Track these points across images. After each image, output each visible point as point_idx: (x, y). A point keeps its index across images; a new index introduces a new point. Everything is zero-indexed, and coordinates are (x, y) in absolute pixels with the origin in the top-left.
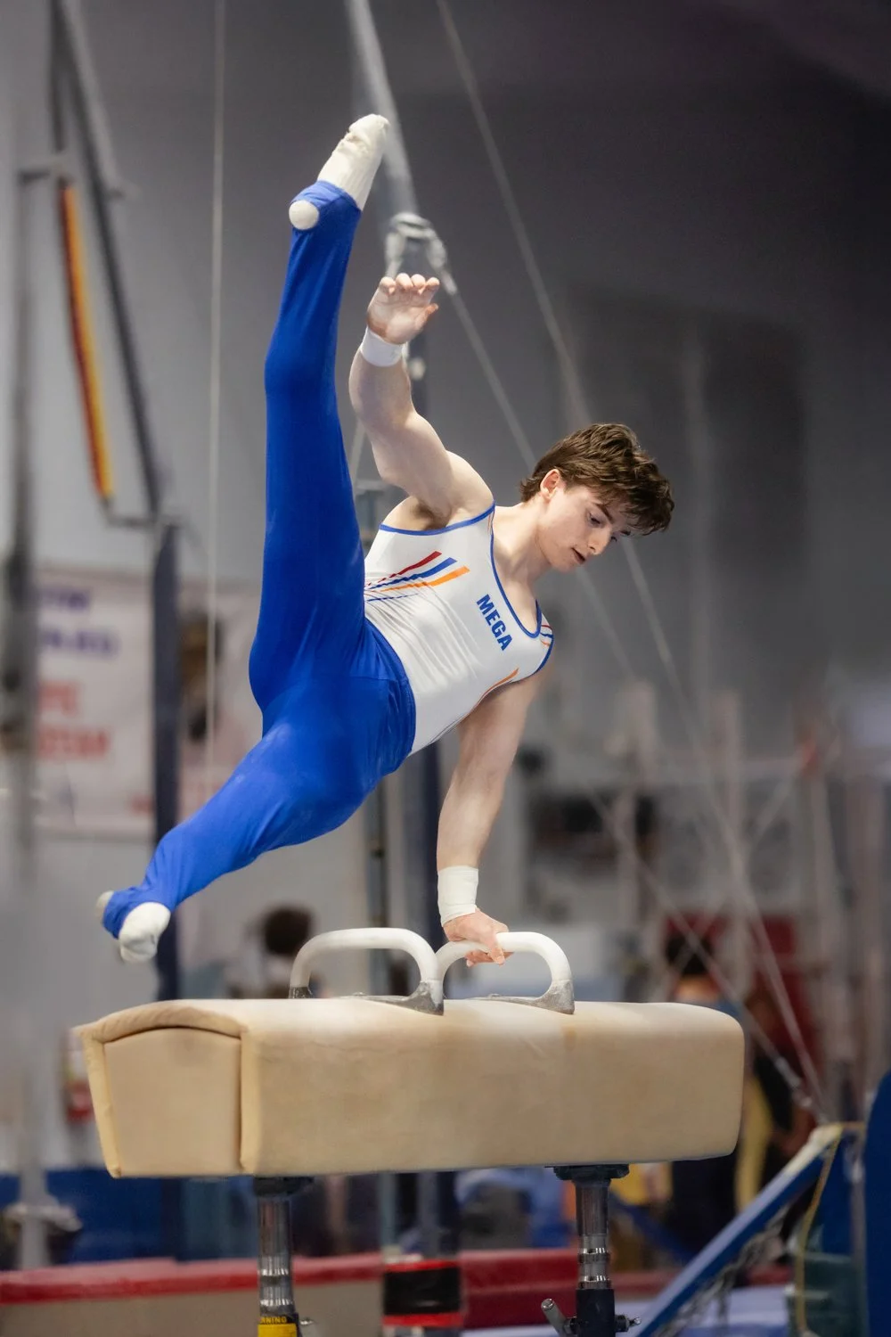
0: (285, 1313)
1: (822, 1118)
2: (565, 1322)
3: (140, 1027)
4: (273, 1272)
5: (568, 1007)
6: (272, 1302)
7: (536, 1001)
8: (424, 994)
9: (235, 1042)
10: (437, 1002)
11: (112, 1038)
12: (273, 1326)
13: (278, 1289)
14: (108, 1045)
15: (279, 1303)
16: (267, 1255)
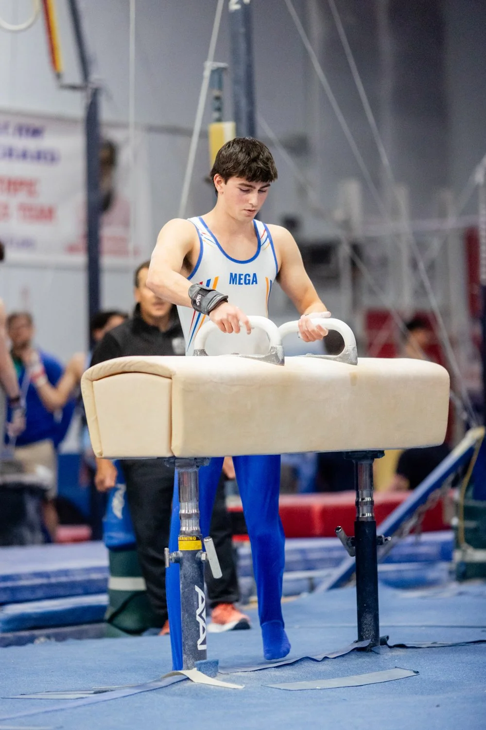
0: (194, 534)
1: (473, 424)
2: (348, 540)
3: (113, 373)
4: (188, 511)
5: (354, 361)
6: (187, 528)
7: (337, 358)
8: (274, 353)
9: (168, 380)
10: (281, 359)
11: (98, 378)
12: (189, 542)
13: (191, 521)
14: (95, 382)
15: (191, 529)
16: (185, 502)
